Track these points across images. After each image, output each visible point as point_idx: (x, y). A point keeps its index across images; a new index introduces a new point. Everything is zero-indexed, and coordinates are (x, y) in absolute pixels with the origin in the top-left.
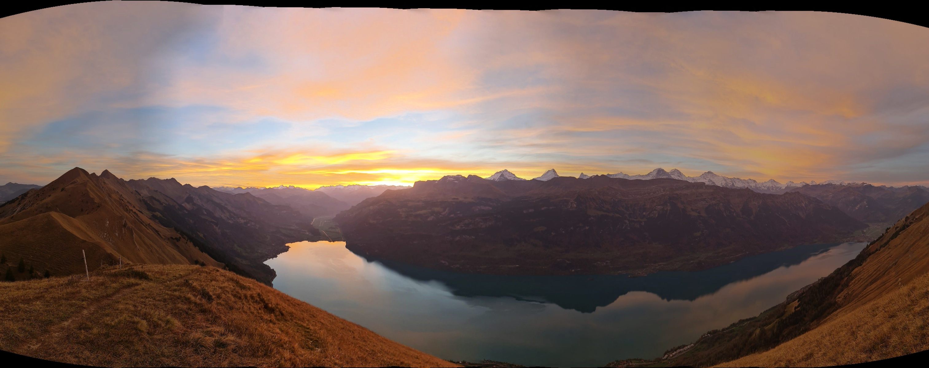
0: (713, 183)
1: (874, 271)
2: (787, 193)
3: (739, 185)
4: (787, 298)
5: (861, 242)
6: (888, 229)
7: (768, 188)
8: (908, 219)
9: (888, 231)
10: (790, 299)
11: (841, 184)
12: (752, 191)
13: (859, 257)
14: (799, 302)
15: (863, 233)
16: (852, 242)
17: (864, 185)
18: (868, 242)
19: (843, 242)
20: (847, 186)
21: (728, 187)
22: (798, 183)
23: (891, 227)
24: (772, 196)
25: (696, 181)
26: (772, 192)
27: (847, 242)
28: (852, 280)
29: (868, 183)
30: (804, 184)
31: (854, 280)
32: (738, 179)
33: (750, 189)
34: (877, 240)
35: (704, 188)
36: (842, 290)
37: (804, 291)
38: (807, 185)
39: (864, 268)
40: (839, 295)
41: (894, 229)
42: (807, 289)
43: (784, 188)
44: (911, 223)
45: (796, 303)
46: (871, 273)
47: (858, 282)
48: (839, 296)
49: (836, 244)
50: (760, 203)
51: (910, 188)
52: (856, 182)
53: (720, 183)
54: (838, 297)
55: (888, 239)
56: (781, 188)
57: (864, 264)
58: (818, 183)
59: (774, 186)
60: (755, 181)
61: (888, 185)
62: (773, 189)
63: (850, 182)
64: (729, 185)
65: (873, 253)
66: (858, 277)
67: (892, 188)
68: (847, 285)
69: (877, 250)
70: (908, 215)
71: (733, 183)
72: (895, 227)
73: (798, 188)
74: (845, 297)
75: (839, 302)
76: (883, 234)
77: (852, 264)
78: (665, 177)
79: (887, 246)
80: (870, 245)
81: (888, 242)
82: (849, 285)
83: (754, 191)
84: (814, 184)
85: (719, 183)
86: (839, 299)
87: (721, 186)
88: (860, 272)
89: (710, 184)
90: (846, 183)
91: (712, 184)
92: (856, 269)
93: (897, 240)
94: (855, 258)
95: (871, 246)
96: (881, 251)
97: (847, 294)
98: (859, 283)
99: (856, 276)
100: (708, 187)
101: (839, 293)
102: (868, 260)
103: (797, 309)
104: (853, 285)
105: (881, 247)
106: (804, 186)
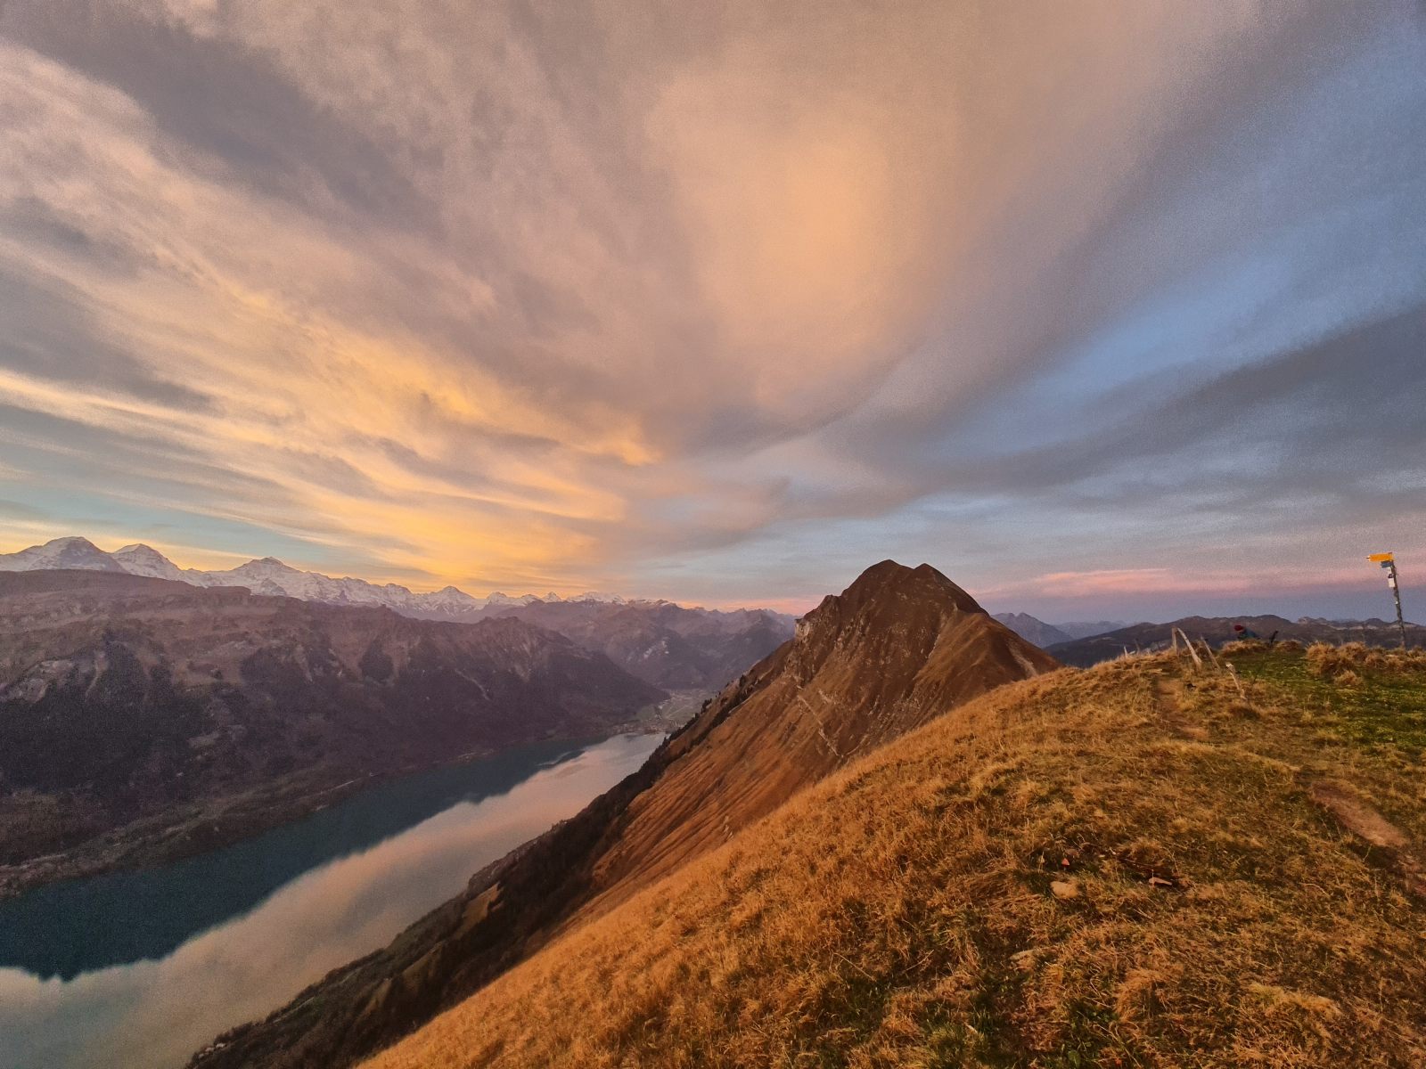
0: (280, 589)
1: (678, 800)
2: (487, 620)
3: (359, 598)
4: (471, 883)
5: (654, 732)
6: (707, 703)
7: (441, 608)
8: (745, 681)
9: (708, 707)
10: (479, 883)
11: (614, 602)
12: (396, 615)
13: (646, 767)
14: (502, 889)
15: (658, 711)
16: (635, 734)
17: (663, 604)
18: (667, 732)
19: (616, 734)
20: (627, 605)
21: (325, 601)
22: (517, 596)
23: (714, 698)
24: (447, 627)
25: (218, 584)
26: (449, 616)
27: (622, 733)
28: (630, 822)
29: (671, 600)
30: (531, 601)
31: (634, 823)
32: (359, 581)
33: (389, 609)
34: (686, 728)
35: (245, 602)
36: (607, 849)
37: (515, 859)
38: (537, 603)
39: (657, 792)
40: (598, 860)
41: (719, 703)
42: (523, 852)
43: (482, 608)
44: (750, 691)
45: (493, 893)
46: (669, 805)
47: (644, 826)
48: (599, 862)
49: (598, 738)
50: (416, 644)
51: (749, 614)
52: (647, 599)
53: (302, 590)
54: (596, 866)
55: (706, 725)
56: (473, 608)
57: (657, 784)
58: (563, 599)
59: (455, 603)
60: (405, 590)
61: (709, 606)
62: (451, 610)
63: (635, 598)
64: (331, 596)
65: (676, 757)
66: (643, 815)
67: (715, 612)
68: (618, 835)
69: (684, 751)
70: (745, 674)
71: (343, 591)
72: (722, 698)
73: (514, 608)
74: (613, 866)
75: (598, 878)
76: (696, 715)
77: (632, 785)
78: (96, 567)
79: (705, 741)
80: (671, 738)
81: (708, 731)
82: (624, 834)
83: (401, 614)
84: (554, 600)
85: (298, 591)
86: (599, 872)
87: (305, 600)
88: (648, 802)
89: (269, 592)
90: (625, 599)
91: (275, 594)
92: (639, 798)
93: (724, 729)
94: (637, 771)
95: (672, 742)
96: (692, 753)
97: (616, 856)
98: (644, 830)
99: (638, 812)
100: (257, 600)
101: (599, 855)
102: (666, 774)
103: (495, 908)
104: (630, 836)
105: (694, 742)
106: (530, 605)
